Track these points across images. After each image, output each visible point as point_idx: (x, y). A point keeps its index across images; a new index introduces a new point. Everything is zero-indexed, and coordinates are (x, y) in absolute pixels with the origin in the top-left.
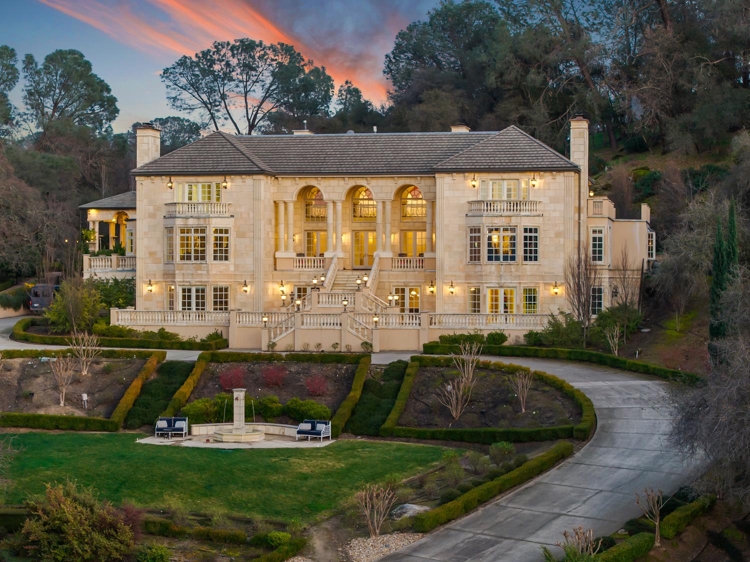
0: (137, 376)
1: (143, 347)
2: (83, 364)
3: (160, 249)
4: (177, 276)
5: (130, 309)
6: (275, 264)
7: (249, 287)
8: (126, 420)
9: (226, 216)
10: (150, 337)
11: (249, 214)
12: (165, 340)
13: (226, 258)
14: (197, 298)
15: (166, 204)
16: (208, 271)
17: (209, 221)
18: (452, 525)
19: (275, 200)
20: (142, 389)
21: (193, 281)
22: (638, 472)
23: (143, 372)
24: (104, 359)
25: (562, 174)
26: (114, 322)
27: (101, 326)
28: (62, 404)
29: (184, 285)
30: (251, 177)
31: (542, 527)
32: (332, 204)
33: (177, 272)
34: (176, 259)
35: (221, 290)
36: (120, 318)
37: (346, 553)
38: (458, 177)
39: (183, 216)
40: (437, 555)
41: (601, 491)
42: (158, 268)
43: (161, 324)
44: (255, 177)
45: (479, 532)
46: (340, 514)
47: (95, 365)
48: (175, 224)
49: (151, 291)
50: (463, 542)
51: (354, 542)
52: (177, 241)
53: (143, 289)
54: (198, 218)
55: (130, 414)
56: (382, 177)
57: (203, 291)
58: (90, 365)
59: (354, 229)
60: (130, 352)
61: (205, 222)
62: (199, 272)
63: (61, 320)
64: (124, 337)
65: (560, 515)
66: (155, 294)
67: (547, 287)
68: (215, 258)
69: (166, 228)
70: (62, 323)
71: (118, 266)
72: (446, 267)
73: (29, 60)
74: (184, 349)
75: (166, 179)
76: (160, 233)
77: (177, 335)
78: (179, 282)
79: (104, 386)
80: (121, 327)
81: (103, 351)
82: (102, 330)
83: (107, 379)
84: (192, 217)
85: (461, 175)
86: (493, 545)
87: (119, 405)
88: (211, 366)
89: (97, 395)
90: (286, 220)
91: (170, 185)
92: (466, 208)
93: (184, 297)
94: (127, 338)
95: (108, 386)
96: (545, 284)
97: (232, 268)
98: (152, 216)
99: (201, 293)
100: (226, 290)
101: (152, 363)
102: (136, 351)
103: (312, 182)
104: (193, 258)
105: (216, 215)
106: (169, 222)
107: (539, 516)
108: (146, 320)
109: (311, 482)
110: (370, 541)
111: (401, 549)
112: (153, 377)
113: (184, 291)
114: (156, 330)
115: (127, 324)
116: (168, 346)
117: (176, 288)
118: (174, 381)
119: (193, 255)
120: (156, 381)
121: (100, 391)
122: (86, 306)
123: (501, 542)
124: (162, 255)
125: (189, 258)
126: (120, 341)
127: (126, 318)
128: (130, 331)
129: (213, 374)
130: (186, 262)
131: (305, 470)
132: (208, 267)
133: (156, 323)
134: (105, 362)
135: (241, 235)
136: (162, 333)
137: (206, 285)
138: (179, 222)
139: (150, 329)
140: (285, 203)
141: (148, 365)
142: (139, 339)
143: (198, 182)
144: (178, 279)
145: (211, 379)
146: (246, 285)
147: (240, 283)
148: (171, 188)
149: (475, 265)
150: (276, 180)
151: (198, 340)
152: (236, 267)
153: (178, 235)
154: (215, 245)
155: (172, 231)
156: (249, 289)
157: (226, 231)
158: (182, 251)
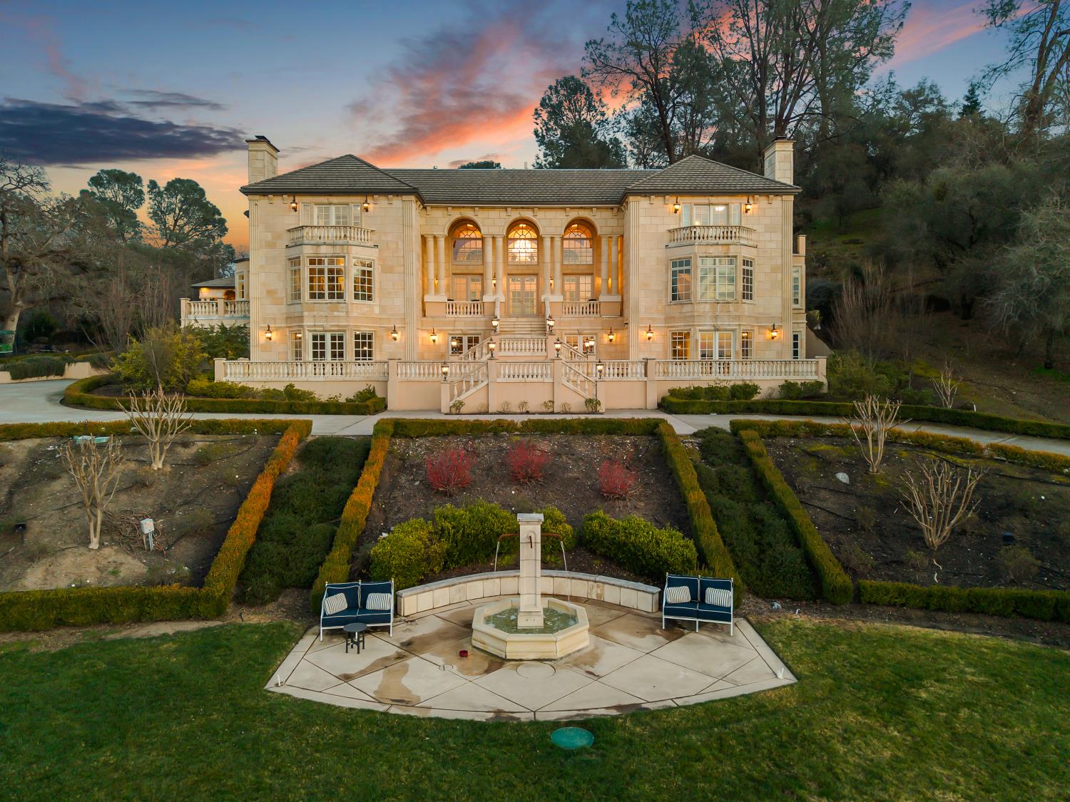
0: (261, 470)
1: (265, 412)
2: (154, 449)
3: (282, 286)
4: (305, 319)
5: (241, 360)
6: (424, 311)
7: (400, 333)
8: (242, 579)
9: (368, 244)
10: (273, 398)
11: (397, 244)
12: (295, 401)
13: (370, 298)
14: (333, 346)
15: (289, 231)
16: (347, 312)
17: (347, 249)
19: (423, 233)
20: (273, 496)
21: (328, 325)
23: (274, 462)
24: (198, 437)
25: (779, 198)
26: (220, 376)
27: (200, 383)
28: (94, 545)
29: (315, 331)
30: (400, 198)
32: (491, 240)
33: (306, 314)
34: (304, 297)
35: (364, 337)
36: (228, 372)
38: (657, 201)
39: (312, 242)
42: (277, 311)
43: (287, 379)
44: (405, 198)
47: (180, 449)
48: (302, 253)
49: (270, 339)
52: (306, 275)
53: (258, 337)
54: (334, 245)
55: (251, 564)
56: (551, 208)
57: (341, 338)
58: (170, 450)
59: (510, 272)
60: (245, 423)
61: (343, 249)
62: (335, 314)
63: (139, 375)
64: (236, 398)
66: (275, 343)
67: (761, 331)
68: (356, 297)
69: (290, 259)
70: (141, 380)
71: (226, 312)
72: (642, 309)
74: (327, 413)
75: (287, 198)
76: (281, 266)
77: (311, 393)
78: (308, 326)
79: (196, 492)
80: (230, 383)
81: (196, 422)
82: (201, 389)
83: (203, 477)
84: (324, 244)
85: (661, 199)
87: (227, 544)
88: (395, 444)
89: (178, 514)
90: (436, 255)
91: (294, 205)
92: (667, 237)
93: (315, 346)
94: (240, 399)
95: (204, 490)
96: (760, 327)
97: (377, 310)
98: (271, 245)
99: (338, 342)
100: (370, 337)
101: (289, 444)
102: (258, 422)
103: (469, 214)
104: (327, 295)
105: (355, 243)
106: (294, 252)
108: (266, 374)
112: (293, 469)
113: (315, 338)
114: (281, 388)
115: (239, 380)
116: (304, 409)
117: (304, 335)
118: (336, 476)
119: (326, 292)
120: (297, 479)
121: (186, 503)
122: (177, 355)
124: (284, 295)
125: (321, 296)
126: (228, 403)
127: (237, 372)
128: (243, 389)
129: (403, 459)
130: (317, 300)
132: (347, 307)
133: (281, 378)
134: (200, 443)
135: (387, 270)
136: (290, 391)
137: (345, 331)
138: (308, 251)
139: (272, 386)
140: (435, 237)
141: (281, 447)
142: (257, 400)
143: (330, 204)
144: (308, 322)
145: (402, 469)
146: (395, 331)
147: (387, 329)
148: (295, 209)
149: (681, 304)
150: (424, 211)
151: (342, 400)
152: (382, 309)
153: (308, 266)
154: (356, 281)
155: (298, 262)
156: (400, 337)
157: (370, 265)
158: (312, 288)
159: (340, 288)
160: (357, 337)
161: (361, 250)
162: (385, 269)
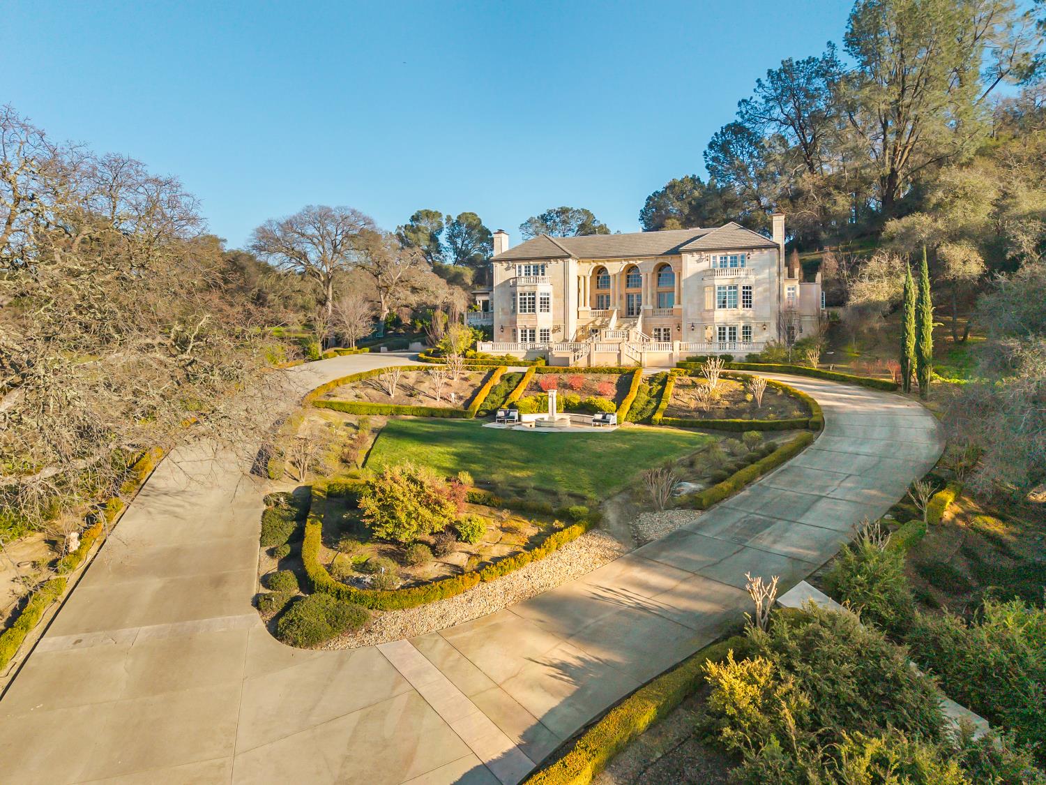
0: (487, 382)
1: (494, 365)
3: (508, 306)
4: (518, 322)
5: (490, 342)
6: (578, 315)
10: (499, 359)
12: (508, 361)
13: (548, 311)
14: (530, 335)
15: (511, 278)
16: (537, 319)
17: (537, 289)
18: (726, 503)
19: (578, 275)
20: (490, 390)
21: (528, 325)
22: (877, 459)
23: (492, 380)
24: (468, 372)
25: (767, 250)
26: (479, 350)
27: (471, 353)
28: (438, 400)
29: (522, 328)
30: (564, 260)
31: (807, 510)
33: (518, 320)
34: (517, 312)
35: (545, 331)
36: (483, 348)
37: (636, 528)
39: (521, 285)
40: (719, 534)
41: (850, 475)
42: (506, 318)
43: (507, 352)
45: (752, 511)
46: (628, 489)
47: (461, 375)
48: (516, 290)
50: (739, 521)
51: (643, 516)
52: (518, 301)
53: (498, 330)
54: (531, 287)
55: (481, 407)
62: (531, 319)
64: (484, 359)
65: (821, 497)
66: (505, 333)
68: (541, 311)
69: (511, 293)
71: (484, 318)
73: (449, 218)
74: (520, 366)
75: (510, 263)
76: (507, 296)
78: (519, 326)
80: (483, 353)
82: (471, 355)
83: (467, 384)
84: (527, 285)
86: (768, 526)
87: (475, 401)
88: (535, 376)
89: (460, 394)
90: (585, 287)
91: (513, 266)
94: (487, 360)
95: (468, 388)
97: (551, 317)
100: (548, 330)
103: (602, 263)
105: (541, 284)
106: (513, 290)
107: (800, 498)
109: (604, 461)
110: (656, 516)
111: (685, 527)
112: (499, 382)
114: (504, 355)
115: (486, 352)
116: (509, 364)
117: (517, 330)
118: (511, 386)
119: (528, 309)
120: (500, 385)
121: (463, 391)
123: (774, 523)
124: (509, 310)
126: (481, 361)
127: (487, 348)
128: (488, 356)
129: (537, 381)
130: (523, 313)
131: (599, 450)
132: (537, 316)
134: (468, 374)
137: (536, 328)
138: (519, 289)
140: (584, 277)
141: (495, 375)
144: (519, 324)
145: (535, 384)
146: (560, 327)
147: (556, 326)
148: (514, 268)
150: (580, 262)
152: (554, 316)
153: (519, 297)
154: (541, 303)
155: (514, 294)
156: (562, 330)
157: (548, 294)
158: (521, 307)
159: (534, 307)
160: (541, 331)
161: (544, 287)
162: (556, 296)
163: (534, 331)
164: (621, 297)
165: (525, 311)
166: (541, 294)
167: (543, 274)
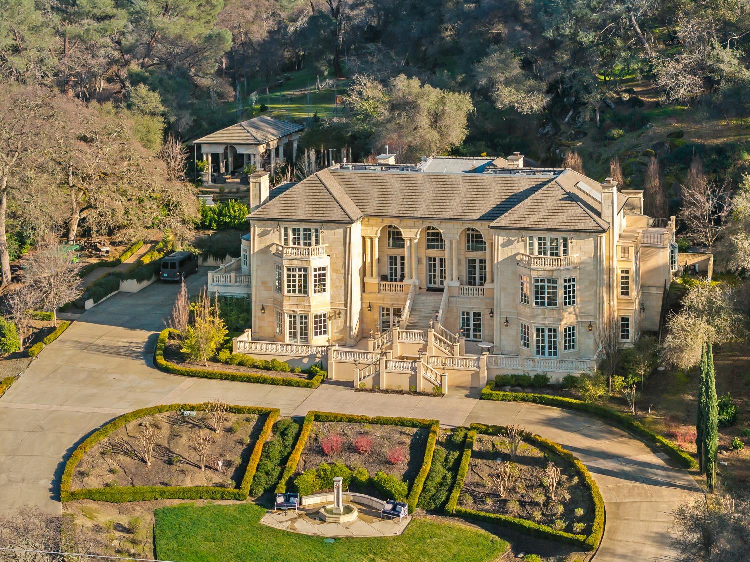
3: (271, 280)
4: (285, 305)
6: (364, 287)
9: (323, 256)
13: (325, 291)
14: (301, 323)
15: (275, 244)
16: (310, 303)
17: (310, 262)
19: (363, 236)
20: (263, 451)
21: (298, 310)
25: (594, 234)
26: (235, 350)
27: (225, 355)
28: (203, 469)
29: (290, 313)
30: (343, 225)
33: (285, 302)
34: (284, 291)
35: (320, 316)
36: (241, 346)
38: (511, 233)
39: (289, 258)
42: (268, 295)
43: (273, 353)
44: (347, 225)
48: (282, 263)
49: (264, 313)
52: (285, 277)
53: (257, 311)
54: (302, 260)
59: (428, 255)
61: (307, 263)
62: (303, 303)
68: (316, 291)
69: (275, 264)
71: (236, 282)
72: (503, 304)
75: (275, 223)
76: (272, 269)
84: (296, 259)
85: (513, 231)
88: (315, 425)
90: (373, 250)
93: (290, 322)
96: (582, 322)
97: (329, 298)
98: (264, 252)
99: (304, 320)
100: (325, 315)
101: (270, 425)
104: (298, 291)
105: (315, 257)
106: (278, 260)
112: (271, 436)
113: (291, 317)
117: (284, 315)
124: (273, 285)
127: (245, 347)
130: (292, 294)
132: (310, 299)
133: (270, 352)
137: (308, 314)
138: (286, 262)
140: (371, 238)
141: (267, 426)
143: (301, 227)
144: (286, 308)
149: (525, 306)
150: (364, 220)
152: (332, 297)
153: (286, 272)
154: (316, 281)
155: (280, 268)
156: (343, 315)
157: (324, 269)
158: (289, 286)
159: (306, 286)
160: (316, 317)
161: (319, 259)
162: (335, 271)
163: (306, 318)
164: (419, 261)
165: (294, 292)
166: (315, 270)
167: (317, 243)
